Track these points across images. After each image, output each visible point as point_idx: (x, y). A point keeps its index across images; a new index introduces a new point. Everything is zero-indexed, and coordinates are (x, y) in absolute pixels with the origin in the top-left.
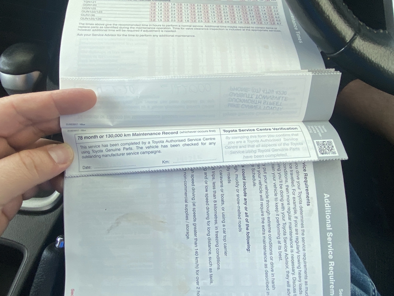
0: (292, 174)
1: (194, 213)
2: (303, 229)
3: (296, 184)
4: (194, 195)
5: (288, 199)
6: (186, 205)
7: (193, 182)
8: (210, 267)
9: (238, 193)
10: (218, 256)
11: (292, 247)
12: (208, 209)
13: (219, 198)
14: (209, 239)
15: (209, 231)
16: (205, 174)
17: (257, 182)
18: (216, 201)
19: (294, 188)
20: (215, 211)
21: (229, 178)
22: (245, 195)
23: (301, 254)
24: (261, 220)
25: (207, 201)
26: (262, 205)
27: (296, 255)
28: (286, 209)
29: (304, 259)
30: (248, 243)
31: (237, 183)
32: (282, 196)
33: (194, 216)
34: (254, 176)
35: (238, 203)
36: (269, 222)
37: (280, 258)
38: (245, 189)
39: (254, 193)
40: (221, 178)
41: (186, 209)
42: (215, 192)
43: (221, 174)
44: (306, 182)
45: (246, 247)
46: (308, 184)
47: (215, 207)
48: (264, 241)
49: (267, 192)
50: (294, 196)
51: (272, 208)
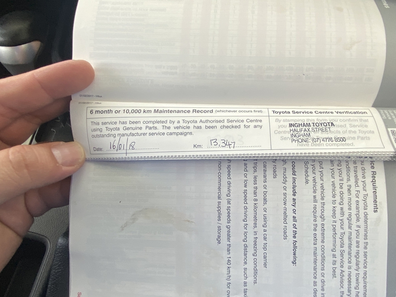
0: (356, 171)
1: (229, 213)
2: (366, 241)
3: (360, 184)
4: (229, 190)
5: (349, 202)
6: (219, 203)
7: (229, 175)
8: (245, 280)
9: (285, 191)
10: (255, 267)
11: (350, 262)
12: (246, 208)
13: (260, 196)
14: (246, 246)
15: (246, 236)
16: (245, 165)
17: (310, 179)
18: (256, 200)
19: (358, 189)
20: (255, 211)
21: (275, 172)
22: (294, 195)
23: (361, 272)
24: (313, 227)
25: (245, 199)
26: (315, 208)
27: (354, 273)
28: (346, 216)
29: (365, 278)
30: (294, 254)
31: (285, 178)
32: (342, 198)
33: (229, 216)
34: (306, 172)
35: (285, 204)
36: (323, 229)
37: (334, 275)
38: (294, 187)
39: (305, 192)
40: (265, 171)
41: (219, 207)
42: (256, 188)
43: (265, 166)
44: (374, 182)
45: (292, 259)
46: (377, 184)
47: (255, 208)
48: (315, 254)
49: (322, 193)
50: (357, 199)
51: (328, 213)
